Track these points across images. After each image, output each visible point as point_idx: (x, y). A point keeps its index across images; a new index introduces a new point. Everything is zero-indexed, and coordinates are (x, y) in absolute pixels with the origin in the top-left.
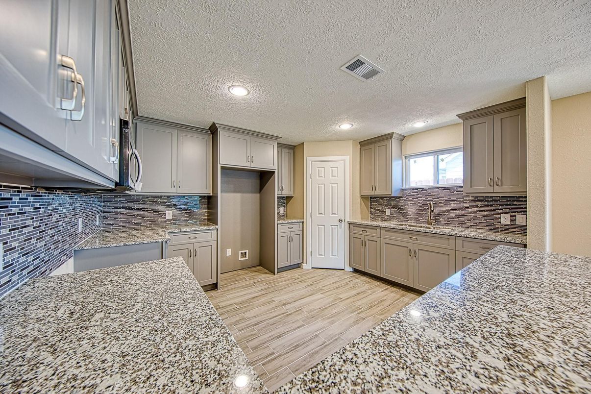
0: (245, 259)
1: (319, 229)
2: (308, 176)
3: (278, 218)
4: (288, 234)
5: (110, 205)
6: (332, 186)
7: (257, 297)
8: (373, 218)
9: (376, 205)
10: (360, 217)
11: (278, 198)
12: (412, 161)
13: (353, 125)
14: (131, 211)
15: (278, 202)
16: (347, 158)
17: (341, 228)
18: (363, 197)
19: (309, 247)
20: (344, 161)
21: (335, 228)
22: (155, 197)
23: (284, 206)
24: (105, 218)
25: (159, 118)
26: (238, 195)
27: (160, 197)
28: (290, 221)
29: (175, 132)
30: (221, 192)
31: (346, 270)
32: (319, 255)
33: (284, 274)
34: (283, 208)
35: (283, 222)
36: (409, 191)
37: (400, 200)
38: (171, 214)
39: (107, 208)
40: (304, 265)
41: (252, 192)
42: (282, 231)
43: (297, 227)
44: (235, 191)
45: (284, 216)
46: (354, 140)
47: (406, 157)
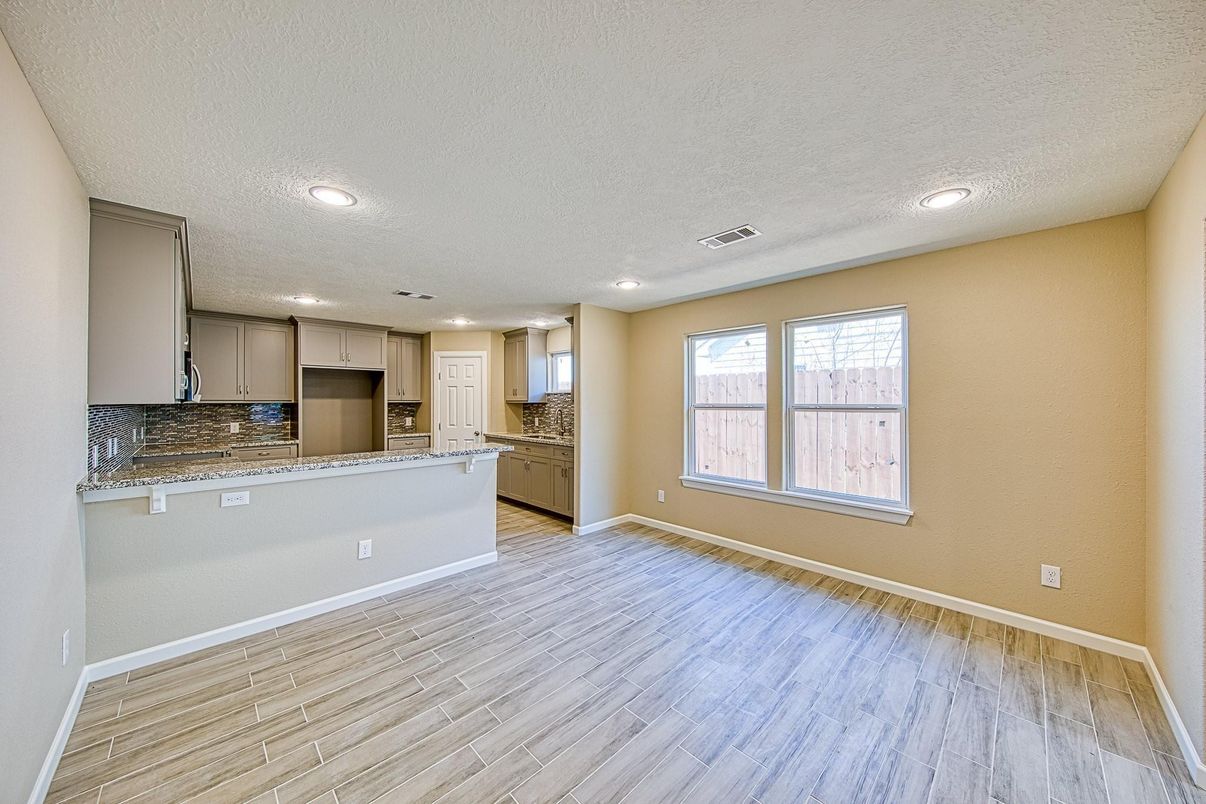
2: (436, 376)
3: (389, 430)
5: (154, 416)
6: (466, 390)
8: (525, 430)
9: (528, 413)
10: (505, 428)
11: (389, 404)
14: (184, 423)
15: (389, 411)
16: (484, 354)
18: (509, 403)
20: (480, 357)
21: (471, 444)
22: (215, 405)
23: (412, 416)
24: (148, 432)
25: (220, 311)
26: (338, 402)
27: (223, 405)
28: (407, 435)
29: (241, 326)
30: (303, 397)
34: (410, 418)
35: (398, 436)
36: (552, 397)
37: (546, 407)
38: (238, 427)
39: (151, 419)
41: (359, 397)
44: (333, 396)
45: (414, 429)
46: (494, 332)
47: (552, 355)
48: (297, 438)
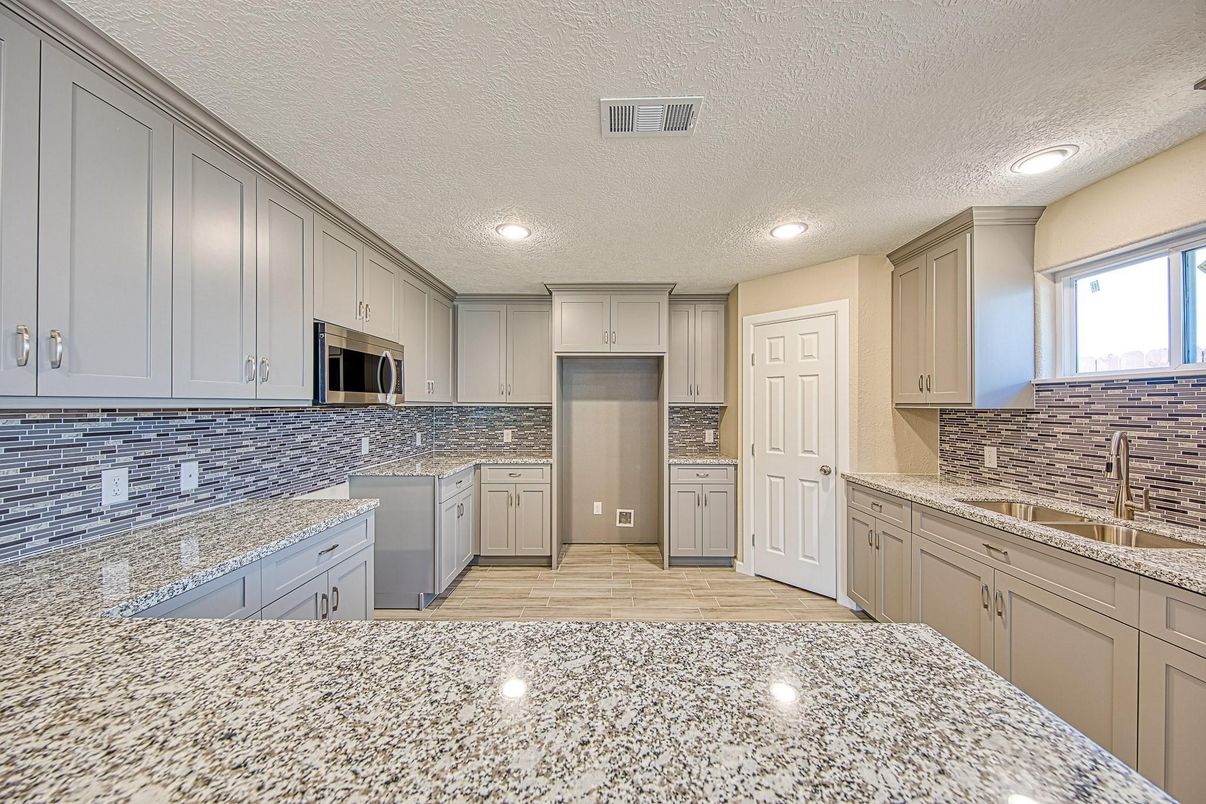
0: (627, 525)
1: (771, 485)
2: (747, 360)
3: (670, 451)
4: (697, 489)
5: (441, 420)
6: (803, 382)
7: (591, 599)
8: (948, 472)
9: (956, 433)
11: (672, 408)
12: (1084, 284)
13: (807, 227)
16: (844, 307)
17: (826, 489)
18: (904, 410)
19: (749, 525)
20: (834, 314)
21: (812, 489)
23: (714, 428)
24: (437, 437)
26: (615, 405)
28: (699, 461)
29: (503, 309)
31: (839, 601)
32: (772, 548)
33: (683, 572)
34: (712, 431)
35: (682, 461)
36: (1059, 392)
37: (1028, 420)
38: (510, 435)
39: (439, 423)
40: (738, 563)
41: (641, 399)
42: (680, 480)
43: (717, 476)
45: (715, 449)
46: (865, 254)
47: (1054, 277)
48: (550, 457)
